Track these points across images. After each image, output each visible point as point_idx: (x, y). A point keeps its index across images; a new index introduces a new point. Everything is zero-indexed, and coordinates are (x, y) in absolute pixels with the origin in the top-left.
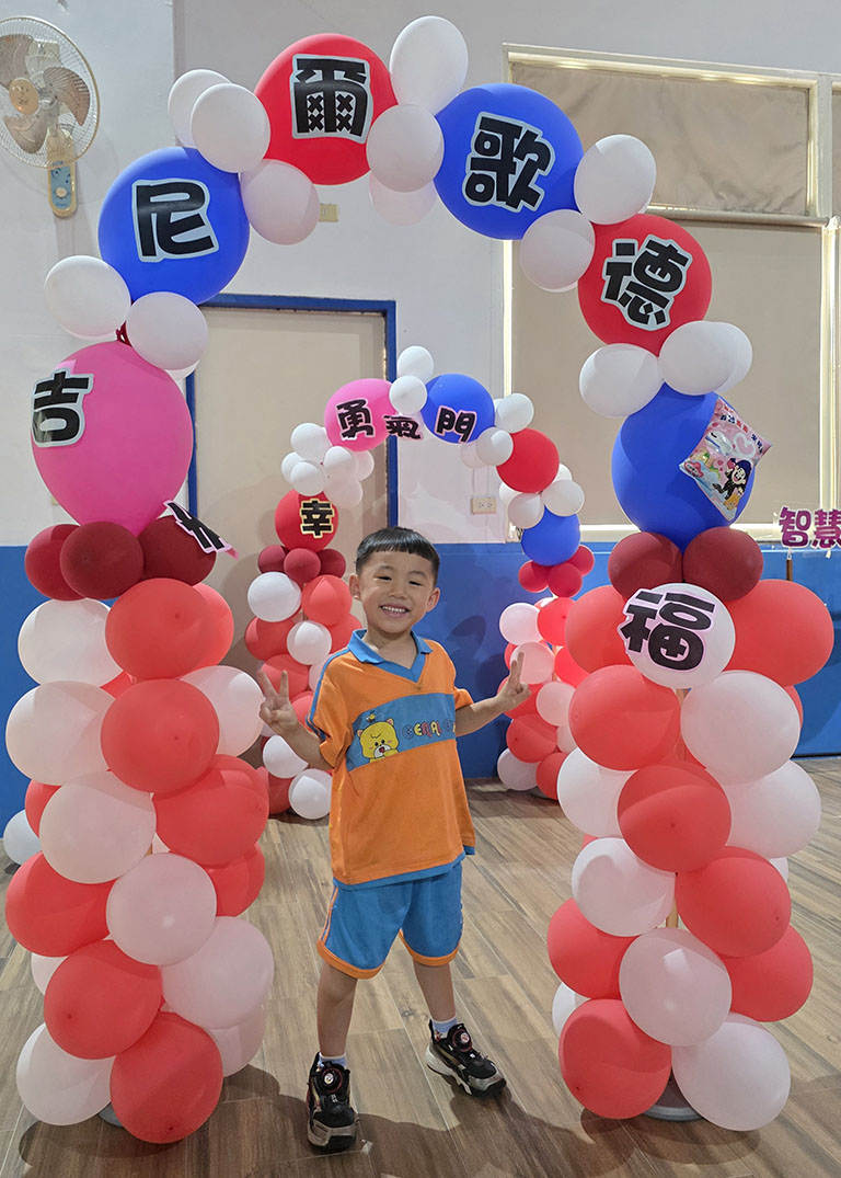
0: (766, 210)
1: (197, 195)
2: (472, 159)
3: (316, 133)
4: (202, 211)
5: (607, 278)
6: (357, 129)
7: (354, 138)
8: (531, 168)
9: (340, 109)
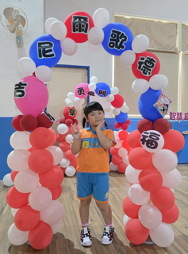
0: (168, 49)
1: (51, 45)
2: (110, 39)
3: (77, 32)
4: (52, 48)
5: (138, 65)
6: (86, 32)
7: (85, 33)
8: (123, 41)
9: (82, 27)
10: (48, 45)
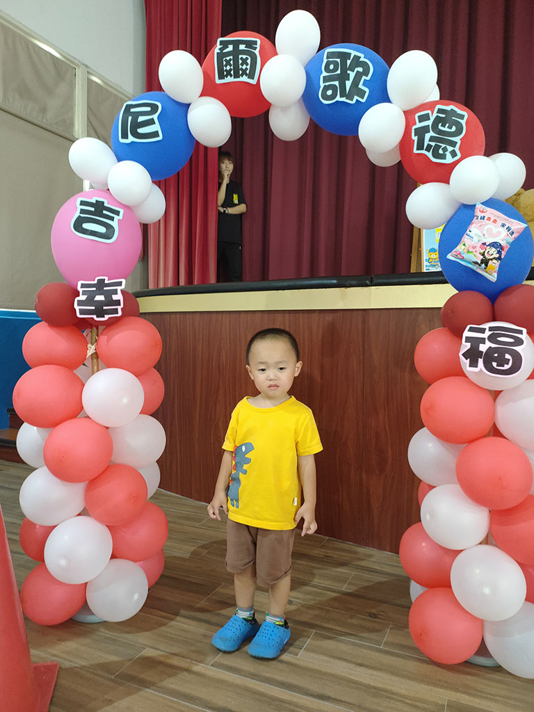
2: (324, 77)
3: (229, 79)
4: (155, 117)
5: (415, 138)
6: (251, 76)
8: (358, 76)
9: (242, 65)
10: (148, 109)
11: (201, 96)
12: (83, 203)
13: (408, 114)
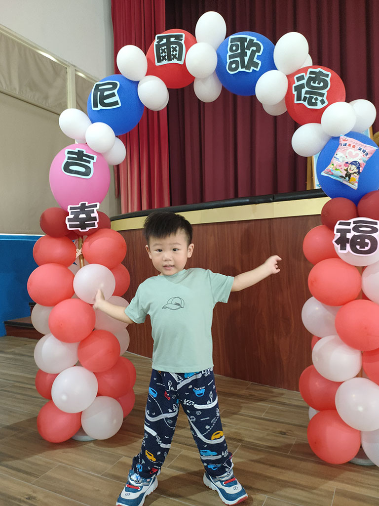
2: (229, 56)
3: (165, 62)
4: (115, 91)
5: (295, 93)
6: (180, 59)
7: (179, 62)
8: (253, 53)
9: (173, 52)
10: (111, 86)
11: (146, 75)
12: (69, 153)
13: (290, 77)
